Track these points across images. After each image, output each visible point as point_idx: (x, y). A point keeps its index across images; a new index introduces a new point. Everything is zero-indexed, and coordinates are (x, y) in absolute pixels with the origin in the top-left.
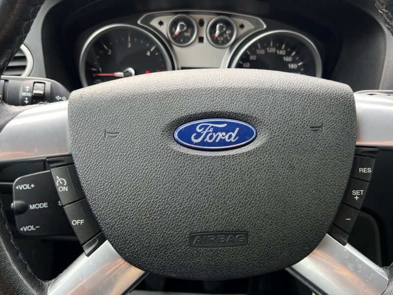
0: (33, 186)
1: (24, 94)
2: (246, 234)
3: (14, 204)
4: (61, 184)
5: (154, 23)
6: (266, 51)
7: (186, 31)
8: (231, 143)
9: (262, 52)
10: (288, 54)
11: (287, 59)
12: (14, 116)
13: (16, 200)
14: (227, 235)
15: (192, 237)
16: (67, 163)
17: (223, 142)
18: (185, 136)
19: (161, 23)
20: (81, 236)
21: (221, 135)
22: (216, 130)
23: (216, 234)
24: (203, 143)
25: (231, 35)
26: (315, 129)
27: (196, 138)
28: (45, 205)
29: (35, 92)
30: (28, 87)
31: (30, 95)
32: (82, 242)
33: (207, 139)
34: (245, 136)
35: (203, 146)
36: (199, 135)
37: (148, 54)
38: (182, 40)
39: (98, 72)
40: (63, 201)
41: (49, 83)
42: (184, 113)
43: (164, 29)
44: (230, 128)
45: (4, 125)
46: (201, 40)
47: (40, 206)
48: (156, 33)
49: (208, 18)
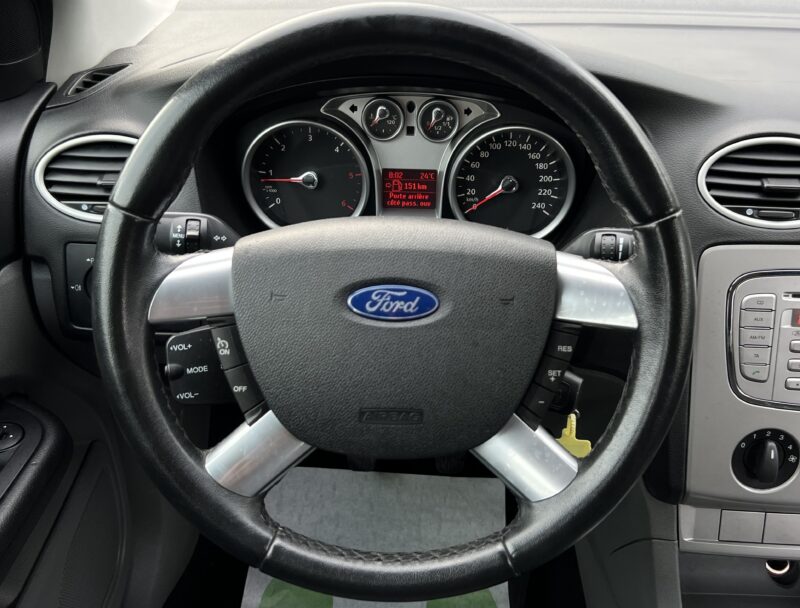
0: (190, 346)
1: (175, 236)
2: (421, 413)
3: (168, 368)
4: (223, 348)
5: (344, 108)
6: (503, 145)
7: (390, 118)
8: (409, 314)
9: (498, 146)
10: (535, 149)
11: (533, 156)
12: (173, 267)
13: (170, 363)
14: (400, 413)
15: (362, 413)
16: (227, 322)
17: (400, 313)
18: (360, 303)
19: (353, 109)
20: (243, 404)
21: (399, 305)
22: (394, 299)
23: (388, 411)
24: (378, 312)
25: (453, 124)
26: (506, 302)
27: (372, 306)
28: (204, 369)
29: (189, 233)
30: (179, 227)
31: (182, 236)
32: (243, 409)
33: (384, 309)
34: (425, 306)
35: (379, 315)
36: (374, 304)
37: (337, 150)
38: (384, 131)
39: (267, 176)
40: (224, 365)
41: (204, 219)
42: (358, 278)
43: (358, 117)
44: (410, 297)
46: (410, 131)
47: (198, 369)
48: (346, 126)
49: (419, 100)
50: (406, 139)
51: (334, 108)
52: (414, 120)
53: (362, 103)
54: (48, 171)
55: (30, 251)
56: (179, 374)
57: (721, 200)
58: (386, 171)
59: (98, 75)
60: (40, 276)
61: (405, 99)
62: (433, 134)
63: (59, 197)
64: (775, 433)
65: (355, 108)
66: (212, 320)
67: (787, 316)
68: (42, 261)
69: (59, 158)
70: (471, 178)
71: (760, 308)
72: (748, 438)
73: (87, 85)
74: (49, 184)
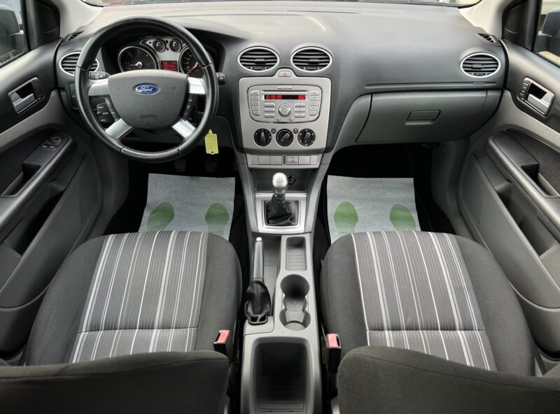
1: (97, 77)
4: (108, 102)
5: (148, 43)
7: (161, 45)
8: (151, 92)
12: (94, 83)
14: (150, 116)
15: (141, 117)
16: (108, 96)
17: (148, 91)
20: (114, 117)
22: (147, 88)
23: (148, 116)
25: (179, 47)
26: (174, 88)
29: (100, 76)
30: (97, 75)
34: (154, 90)
38: (159, 49)
40: (109, 107)
41: (104, 72)
42: (138, 83)
43: (151, 45)
44: (150, 88)
45: (90, 87)
46: (168, 49)
48: (148, 48)
49: (169, 40)
50: (166, 51)
51: (144, 43)
52: (168, 46)
53: (152, 41)
54: (62, 63)
55: (60, 86)
56: (101, 114)
57: (244, 65)
58: (162, 62)
59: (75, 35)
60: (63, 94)
61: (165, 40)
62: (174, 50)
63: (67, 70)
64: (265, 130)
65: (150, 42)
66: (105, 96)
67: (263, 97)
68: (63, 89)
69: (65, 59)
70: (187, 63)
71: (256, 94)
72: (257, 131)
73: (72, 38)
74: (63, 67)
